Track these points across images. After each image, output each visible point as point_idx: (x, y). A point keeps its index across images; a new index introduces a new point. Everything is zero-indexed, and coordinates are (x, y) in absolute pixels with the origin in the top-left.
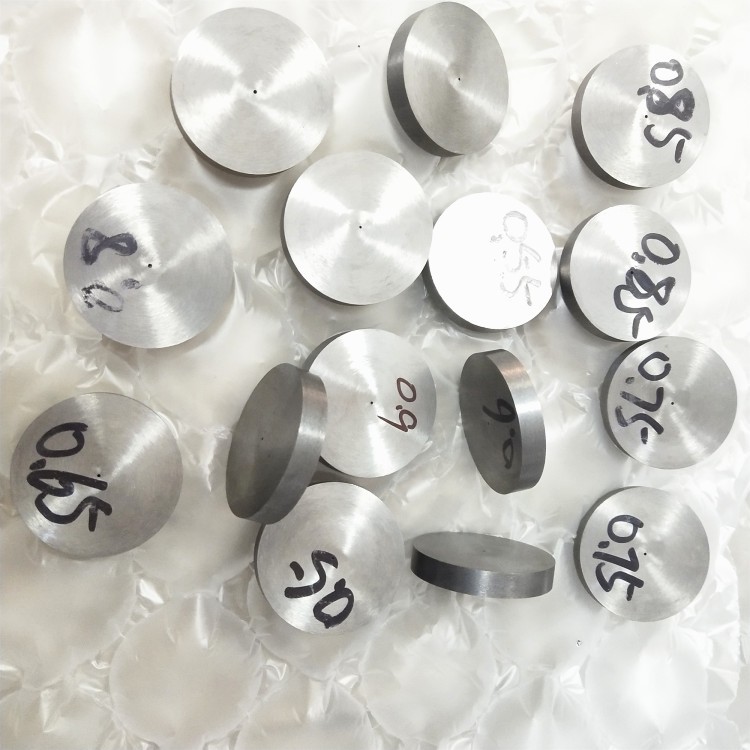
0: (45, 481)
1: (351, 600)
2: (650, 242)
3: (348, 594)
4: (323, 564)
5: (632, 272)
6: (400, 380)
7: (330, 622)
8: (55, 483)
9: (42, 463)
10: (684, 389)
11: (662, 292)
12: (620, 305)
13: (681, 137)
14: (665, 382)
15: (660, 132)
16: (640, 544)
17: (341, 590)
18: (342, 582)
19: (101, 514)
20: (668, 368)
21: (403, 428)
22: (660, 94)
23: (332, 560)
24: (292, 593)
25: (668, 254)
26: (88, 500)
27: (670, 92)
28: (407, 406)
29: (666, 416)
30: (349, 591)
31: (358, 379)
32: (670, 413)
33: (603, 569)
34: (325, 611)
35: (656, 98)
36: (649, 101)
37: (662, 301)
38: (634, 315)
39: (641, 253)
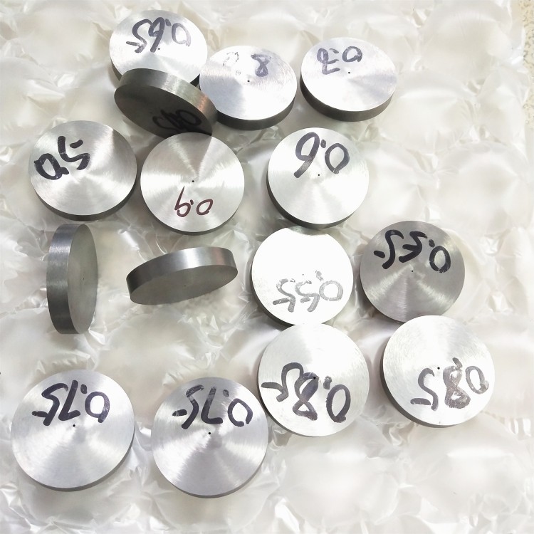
1: (53, 178)
2: (341, 393)
4: (81, 160)
5: (315, 378)
6: (211, 201)
7: (39, 164)
10: (223, 442)
11: (304, 408)
12: (287, 368)
13: (431, 401)
14: (227, 424)
15: (430, 382)
16: (82, 420)
17: (61, 172)
18: (67, 173)
20: (240, 424)
21: (178, 206)
22: (459, 376)
23: (82, 167)
25: (336, 413)
27: (463, 385)
28: (194, 208)
29: (198, 428)
30: (60, 177)
31: (210, 173)
32: (201, 431)
33: (63, 389)
34: (47, 161)
35: (455, 374)
36: (452, 369)
37: (296, 409)
38: (280, 382)
39: (332, 385)
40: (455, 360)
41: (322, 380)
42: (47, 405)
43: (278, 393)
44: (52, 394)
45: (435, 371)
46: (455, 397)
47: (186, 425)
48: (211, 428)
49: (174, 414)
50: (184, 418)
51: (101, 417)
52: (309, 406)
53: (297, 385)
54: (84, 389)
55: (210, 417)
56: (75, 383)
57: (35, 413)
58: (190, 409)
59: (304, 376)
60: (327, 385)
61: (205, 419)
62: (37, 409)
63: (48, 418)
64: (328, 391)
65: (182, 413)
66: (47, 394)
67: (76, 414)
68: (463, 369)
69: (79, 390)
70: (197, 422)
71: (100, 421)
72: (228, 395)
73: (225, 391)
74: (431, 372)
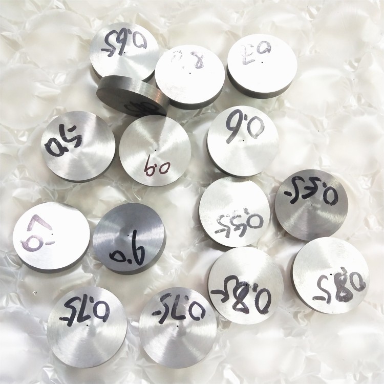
2: (265, 294)
3: (62, 153)
4: (76, 140)
12: (227, 280)
13: (327, 298)
14: (188, 318)
15: (324, 284)
16: (93, 322)
17: (63, 150)
18: (67, 150)
20: (197, 319)
21: (146, 169)
22: (345, 280)
23: (77, 146)
24: (61, 128)
27: (348, 286)
28: (157, 169)
33: (77, 301)
35: (342, 278)
36: (340, 274)
37: (234, 307)
40: (342, 268)
41: (251, 286)
42: (69, 313)
43: (222, 297)
44: (71, 304)
46: (342, 294)
47: (162, 321)
48: (177, 322)
49: (153, 314)
51: (105, 318)
52: (243, 304)
53: (235, 291)
56: (85, 296)
57: (61, 319)
58: (163, 310)
59: (238, 284)
60: (255, 289)
61: (175, 317)
62: (63, 316)
63: (70, 321)
64: (256, 294)
67: (88, 317)
68: (348, 274)
69: (88, 300)
70: (169, 319)
71: (104, 321)
72: (188, 299)
73: (186, 296)
74: (326, 277)
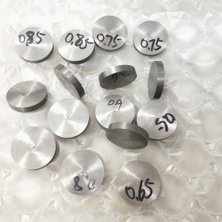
0: (141, 197)
1: (168, 114)
2: (68, 41)
3: (166, 115)
4: (158, 122)
5: (76, 45)
6: (109, 105)
7: (174, 119)
8: (142, 194)
9: (137, 198)
10: (106, 30)
11: (81, 37)
12: (85, 47)
13: (39, 34)
14: (105, 35)
15: (38, 40)
16: (148, 39)
17: (165, 117)
18: (163, 117)
19: (149, 181)
20: (101, 34)
21: (121, 103)
22: (28, 40)
23: (158, 119)
24: (167, 129)
25: (71, 36)
26: (146, 185)
27: (27, 38)
28: (115, 102)
29: (114, 34)
30: (165, 115)
31: (109, 116)
32: (113, 33)
33: (155, 48)
34: (171, 121)
35: (29, 41)
36: (30, 43)
37: (83, 37)
38: (87, 43)
39: (71, 43)
40: (27, 45)
41: (74, 44)
42: (159, 43)
43: (88, 41)
44: (158, 47)
45: (35, 43)
46: (31, 34)
47: (117, 36)
48: (110, 34)
49: (121, 39)
50: (118, 38)
52: (79, 37)
53: (82, 43)
54: (149, 49)
55: (110, 38)
56: (152, 50)
57: (162, 41)
58: (116, 40)
59: (80, 45)
60: (72, 43)
61: (111, 37)
62: (162, 42)
63: (158, 40)
64: (72, 41)
65: (118, 40)
66: (160, 47)
67: (150, 41)
68: (26, 42)
69: (150, 48)
70: (114, 36)
71: (143, 39)
72: (104, 43)
73: (105, 45)
74: (37, 43)
